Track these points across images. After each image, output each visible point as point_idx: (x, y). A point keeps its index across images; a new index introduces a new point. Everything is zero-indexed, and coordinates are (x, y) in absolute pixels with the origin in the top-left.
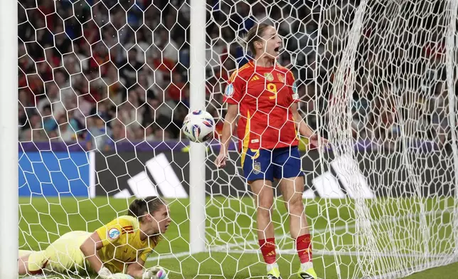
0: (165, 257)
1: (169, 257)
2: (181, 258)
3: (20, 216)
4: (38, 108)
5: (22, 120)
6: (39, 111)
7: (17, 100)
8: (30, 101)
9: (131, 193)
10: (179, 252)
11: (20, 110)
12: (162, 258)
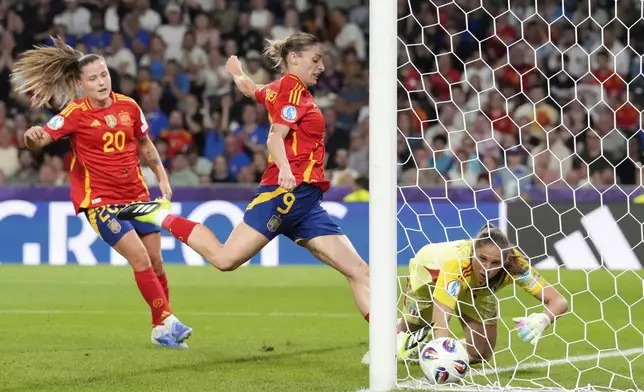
0: (607, 355)
1: (615, 354)
2: (630, 357)
3: (399, 292)
4: (427, 138)
5: (402, 156)
6: (428, 143)
7: (395, 128)
8: (414, 130)
9: (560, 261)
10: (628, 348)
11: (400, 142)
12: (603, 355)
